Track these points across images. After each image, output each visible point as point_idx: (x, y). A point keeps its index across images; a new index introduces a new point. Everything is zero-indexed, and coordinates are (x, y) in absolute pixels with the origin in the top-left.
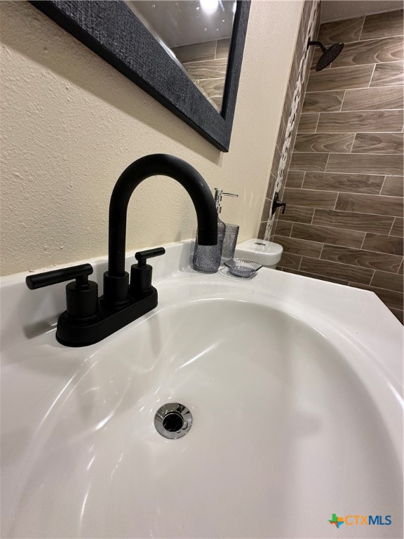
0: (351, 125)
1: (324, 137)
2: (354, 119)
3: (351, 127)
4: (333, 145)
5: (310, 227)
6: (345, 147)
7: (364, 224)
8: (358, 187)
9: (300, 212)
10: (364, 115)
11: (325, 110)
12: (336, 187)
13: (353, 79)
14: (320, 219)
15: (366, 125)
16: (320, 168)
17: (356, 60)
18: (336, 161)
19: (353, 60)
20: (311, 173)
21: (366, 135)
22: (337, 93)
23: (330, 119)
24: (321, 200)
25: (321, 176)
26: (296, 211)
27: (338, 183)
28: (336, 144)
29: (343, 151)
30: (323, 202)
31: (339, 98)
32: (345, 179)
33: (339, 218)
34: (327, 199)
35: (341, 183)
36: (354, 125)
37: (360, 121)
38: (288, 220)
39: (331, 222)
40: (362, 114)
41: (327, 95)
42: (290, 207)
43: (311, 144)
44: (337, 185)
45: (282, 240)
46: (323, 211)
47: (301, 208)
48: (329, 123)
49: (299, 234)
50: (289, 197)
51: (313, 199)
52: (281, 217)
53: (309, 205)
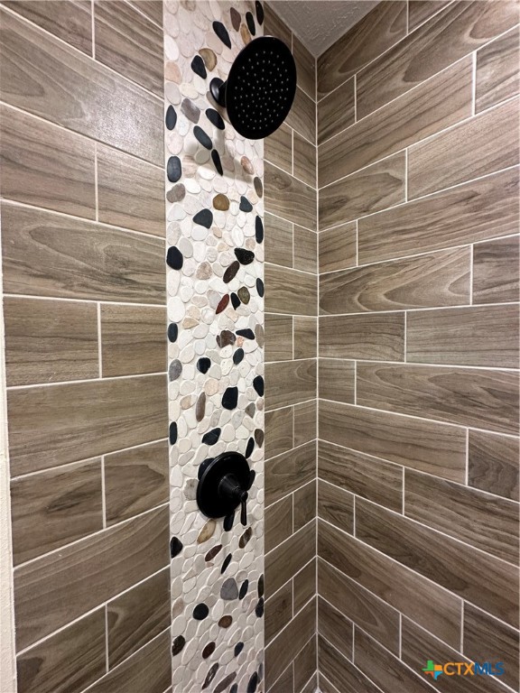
0: (448, 226)
1: (381, 273)
2: (455, 209)
3: (451, 231)
4: (408, 288)
5: (398, 520)
6: (446, 290)
9: (364, 469)
10: (485, 188)
11: (366, 210)
12: (455, 411)
13: (416, 120)
15: (501, 215)
16: (389, 351)
17: (410, 76)
18: (430, 332)
19: (405, 80)
20: (371, 366)
22: (385, 165)
23: (384, 227)
24: (411, 445)
25: (396, 374)
26: (355, 464)
27: (457, 400)
28: (416, 285)
29: (441, 300)
30: (421, 454)
31: (393, 173)
32: (476, 388)
33: (489, 519)
34: (433, 445)
35: (465, 398)
38: (341, 484)
40: (476, 189)
41: (365, 179)
42: (340, 451)
43: (354, 294)
44: (453, 403)
45: (336, 539)
46: (430, 483)
47: (364, 458)
48: (383, 237)
49: (373, 533)
50: (331, 424)
51: (391, 438)
52: (324, 473)
53: (384, 454)
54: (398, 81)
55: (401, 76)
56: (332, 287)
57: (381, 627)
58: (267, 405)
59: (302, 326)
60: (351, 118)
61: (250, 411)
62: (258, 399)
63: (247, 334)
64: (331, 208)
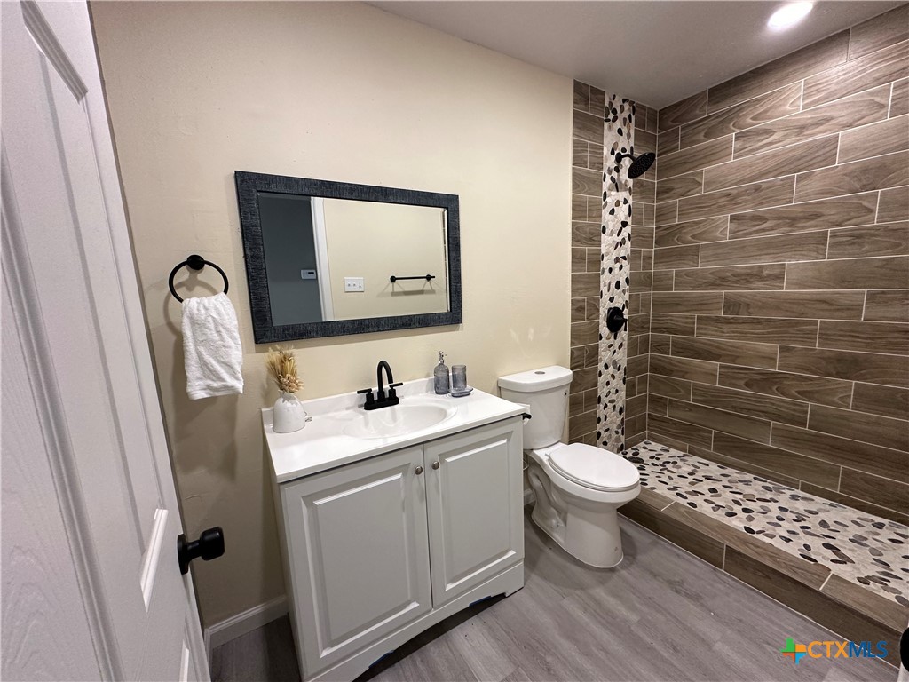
0: (720, 207)
1: (689, 226)
2: (723, 200)
3: (722, 209)
4: (701, 233)
5: (693, 340)
6: (718, 234)
7: (772, 333)
8: (748, 281)
9: (677, 321)
10: (735, 192)
11: (683, 196)
12: (719, 285)
13: (710, 156)
14: (705, 329)
15: (740, 203)
16: (691, 263)
17: (707, 135)
18: (710, 253)
19: (705, 136)
20: (682, 271)
21: (743, 215)
22: (693, 174)
23: (691, 204)
24: (701, 304)
25: (694, 273)
26: (672, 320)
27: (721, 280)
28: (704, 232)
29: (717, 238)
30: (704, 307)
31: (697, 179)
32: (728, 274)
33: (731, 326)
34: (709, 302)
35: (724, 279)
36: (725, 206)
37: (732, 200)
38: (664, 332)
39: (722, 332)
40: (732, 192)
41: (682, 180)
42: (663, 316)
43: (674, 237)
44: (719, 282)
45: (660, 360)
46: (708, 318)
47: (677, 317)
48: (691, 209)
49: (681, 350)
50: (659, 304)
51: (691, 303)
52: (654, 329)
53: (687, 311)
54: (701, 136)
55: (703, 134)
56: (663, 233)
57: (683, 392)
58: (631, 290)
59: (646, 254)
60: (676, 148)
61: (624, 291)
62: (627, 287)
63: (624, 258)
64: (663, 192)
